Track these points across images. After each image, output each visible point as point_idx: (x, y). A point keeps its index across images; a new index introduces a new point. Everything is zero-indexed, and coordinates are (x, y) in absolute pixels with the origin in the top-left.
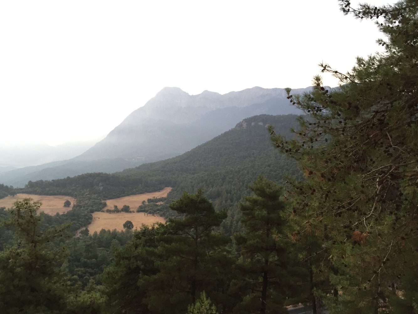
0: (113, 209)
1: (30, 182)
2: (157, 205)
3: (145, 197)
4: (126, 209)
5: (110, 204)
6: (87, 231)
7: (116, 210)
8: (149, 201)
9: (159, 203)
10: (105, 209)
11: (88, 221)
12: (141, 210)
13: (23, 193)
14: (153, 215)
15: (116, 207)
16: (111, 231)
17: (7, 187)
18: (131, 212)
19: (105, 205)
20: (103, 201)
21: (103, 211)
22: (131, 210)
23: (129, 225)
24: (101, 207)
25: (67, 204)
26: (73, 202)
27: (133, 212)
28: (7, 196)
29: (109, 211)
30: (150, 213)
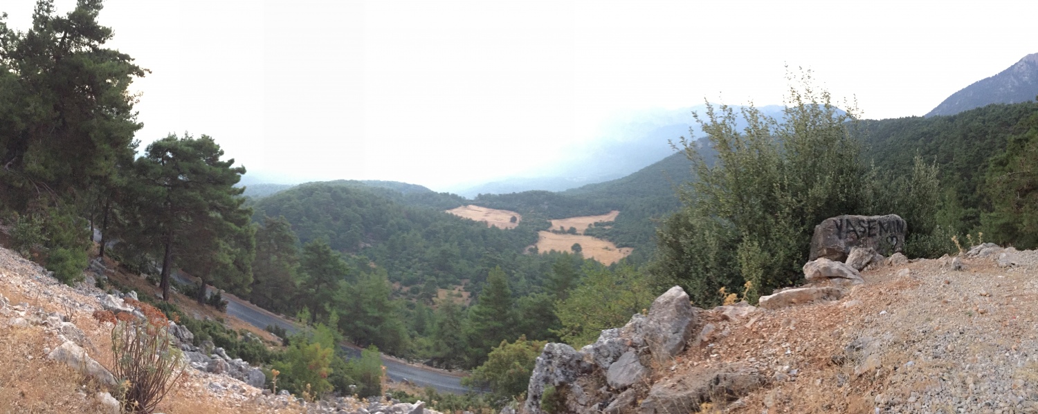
0: (559, 229)
1: (480, 195)
2: (605, 229)
3: (591, 220)
4: (572, 231)
5: (556, 224)
6: (537, 249)
7: (562, 232)
8: (596, 224)
9: (607, 227)
10: (551, 229)
11: (535, 239)
12: (588, 233)
13: (474, 204)
14: (601, 239)
15: (562, 228)
16: (562, 252)
17: (460, 197)
18: (577, 234)
19: (550, 225)
20: (548, 221)
21: (549, 231)
22: (578, 232)
23: (577, 247)
24: (547, 227)
25: (514, 220)
26: (519, 218)
27: (580, 234)
28: (460, 206)
29: (555, 232)
30: (598, 237)
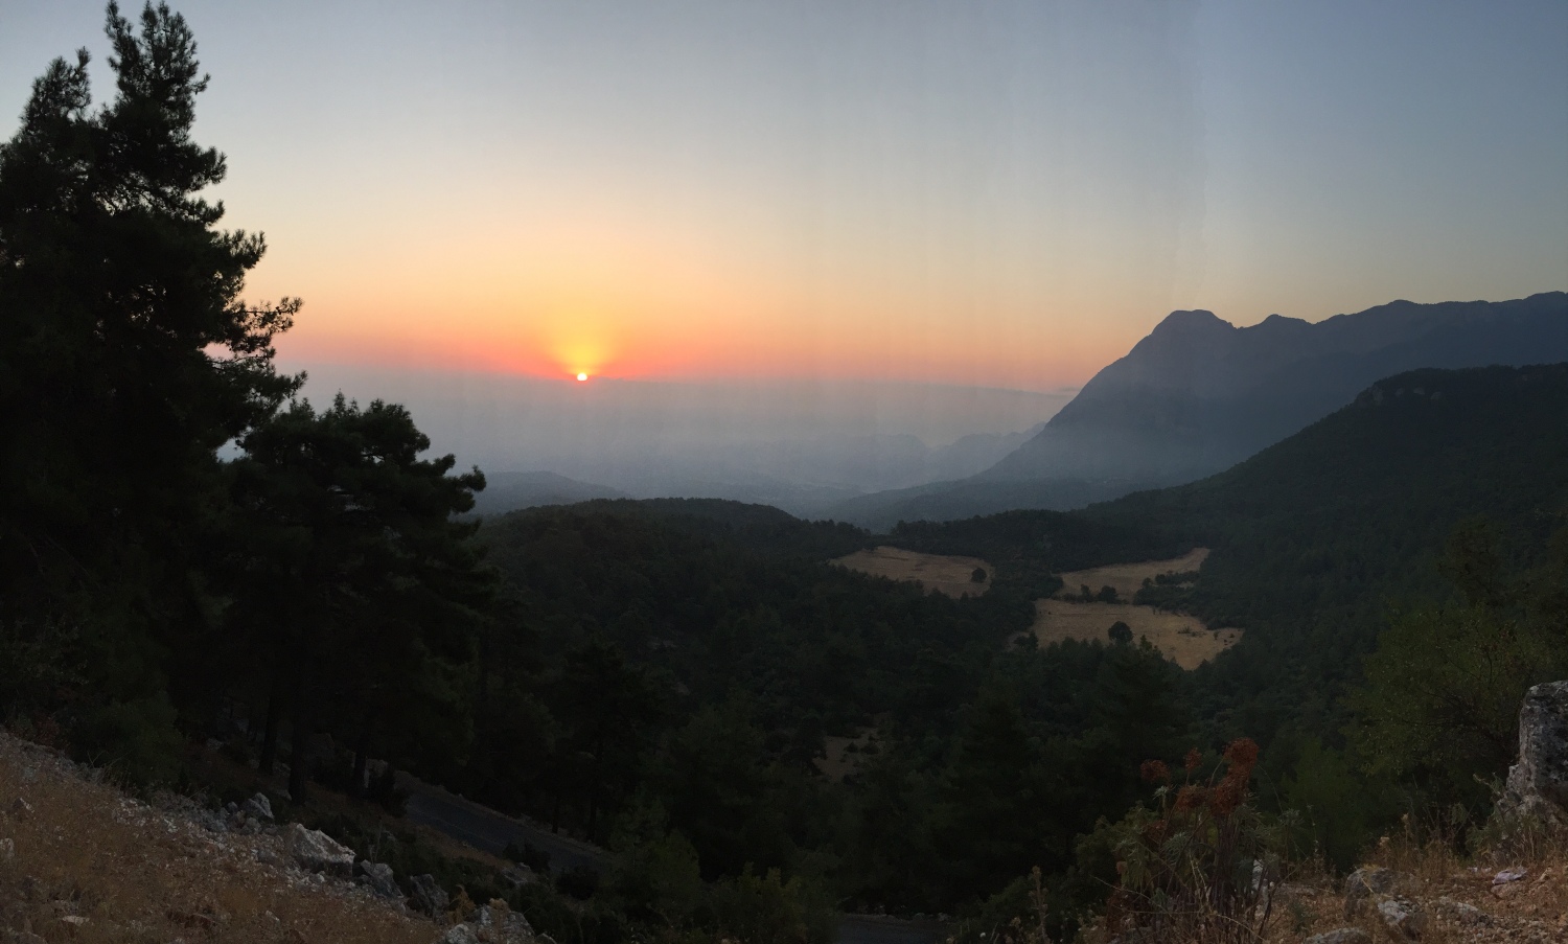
0: (1078, 592)
1: (901, 523)
2: (1182, 590)
3: (1150, 571)
4: (1109, 596)
5: (1072, 581)
6: (1034, 640)
7: (1086, 597)
8: (1160, 578)
9: (1184, 586)
10: (1061, 593)
11: (1029, 617)
12: (1147, 597)
13: (888, 544)
14: (1175, 613)
15: (1085, 589)
16: (1090, 641)
17: (858, 530)
18: (1119, 602)
19: (1060, 583)
20: (1053, 575)
21: (1055, 598)
22: (1120, 597)
23: (1120, 631)
24: (1052, 589)
25: (978, 576)
26: (990, 572)
27: (1126, 602)
28: (859, 548)
29: (1070, 599)
30: (1167, 608)
